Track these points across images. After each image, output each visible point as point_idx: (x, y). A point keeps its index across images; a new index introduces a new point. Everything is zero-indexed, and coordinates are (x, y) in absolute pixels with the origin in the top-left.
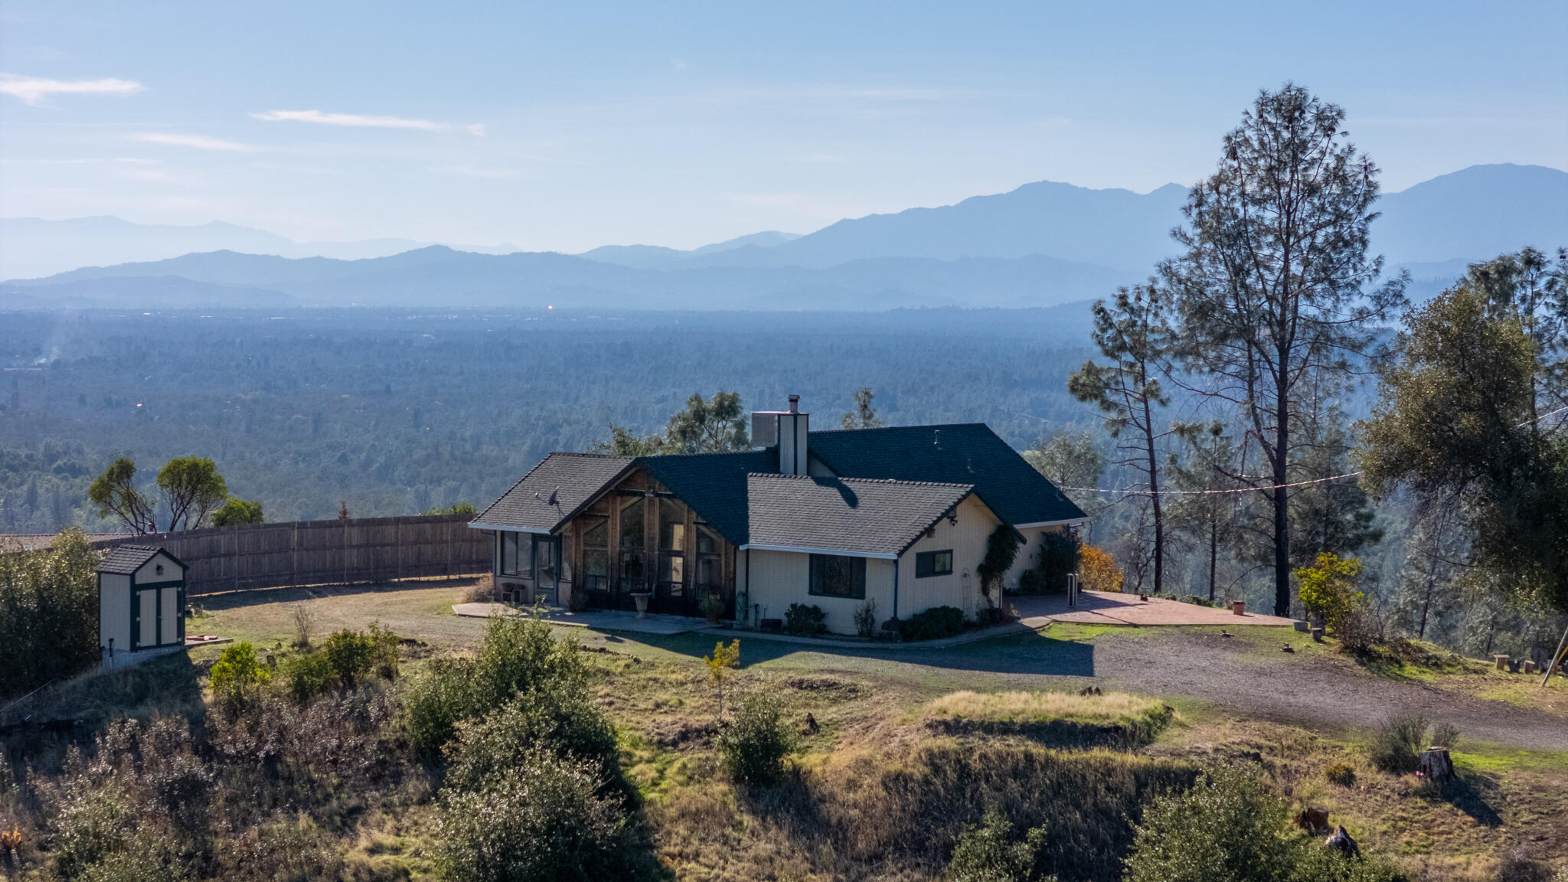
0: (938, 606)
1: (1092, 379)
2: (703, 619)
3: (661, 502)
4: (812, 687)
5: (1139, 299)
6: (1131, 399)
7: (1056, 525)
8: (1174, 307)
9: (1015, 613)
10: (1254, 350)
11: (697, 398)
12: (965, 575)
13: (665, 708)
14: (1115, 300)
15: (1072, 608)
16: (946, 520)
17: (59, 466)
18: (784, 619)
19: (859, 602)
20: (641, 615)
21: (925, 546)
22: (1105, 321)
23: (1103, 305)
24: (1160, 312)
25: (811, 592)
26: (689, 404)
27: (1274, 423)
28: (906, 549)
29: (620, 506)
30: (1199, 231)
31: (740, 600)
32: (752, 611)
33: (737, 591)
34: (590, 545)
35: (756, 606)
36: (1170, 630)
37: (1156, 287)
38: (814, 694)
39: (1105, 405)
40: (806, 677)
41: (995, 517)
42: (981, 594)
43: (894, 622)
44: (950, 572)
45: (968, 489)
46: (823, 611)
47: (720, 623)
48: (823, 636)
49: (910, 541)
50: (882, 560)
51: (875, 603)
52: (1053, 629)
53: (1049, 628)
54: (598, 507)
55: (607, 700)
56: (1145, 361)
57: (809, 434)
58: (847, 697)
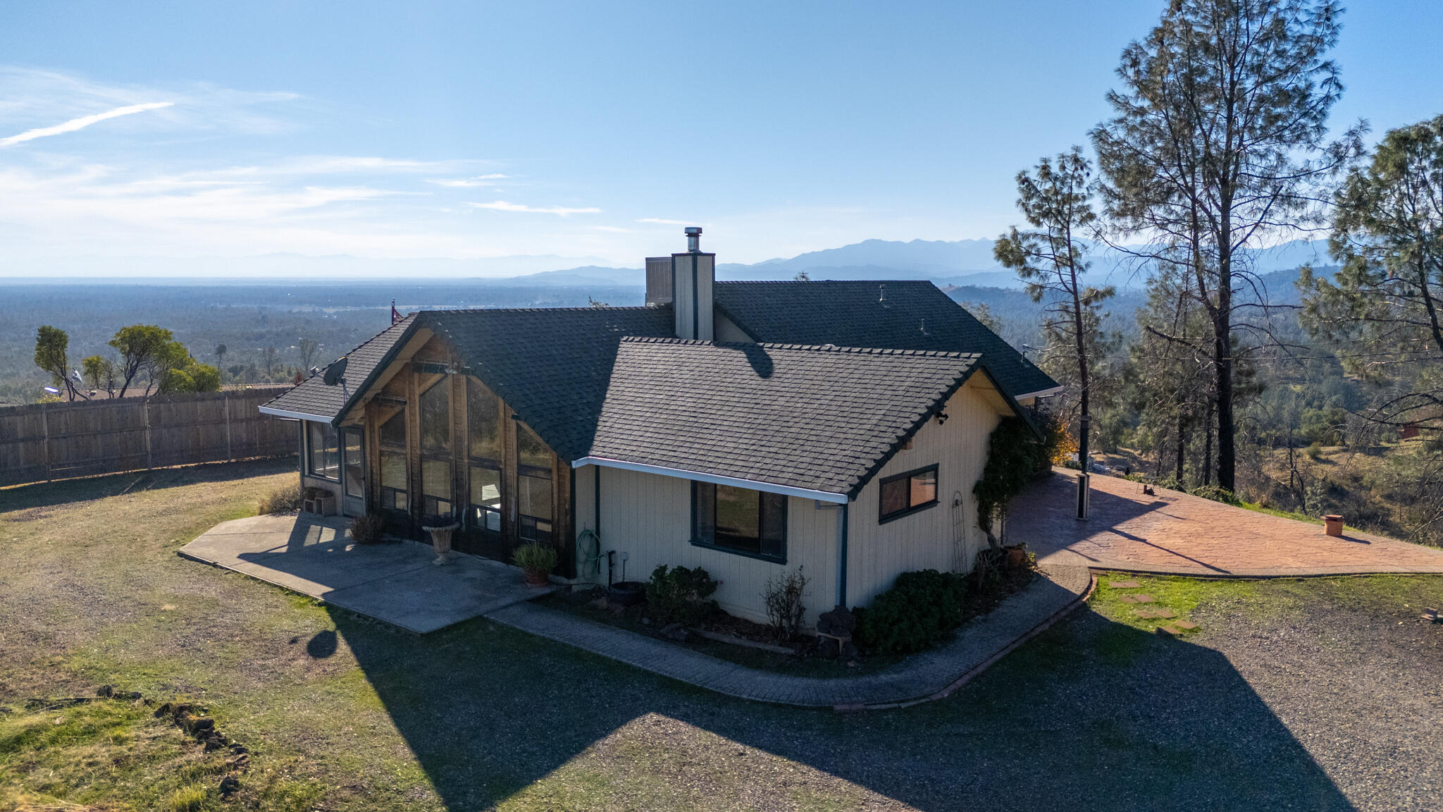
3: (468, 383)
5: (1063, 168)
9: (1027, 552)
12: (957, 503)
14: (1038, 170)
15: (1084, 523)
16: (932, 419)
19: (777, 568)
21: (898, 465)
22: (1030, 189)
23: (1027, 175)
25: (695, 541)
28: (864, 480)
29: (418, 385)
30: (1136, 88)
31: (584, 547)
32: (604, 562)
33: (579, 529)
34: (388, 444)
35: (611, 553)
37: (1081, 156)
39: (1026, 271)
42: (978, 529)
43: (837, 618)
44: (934, 502)
45: (972, 362)
46: (712, 578)
47: (549, 583)
48: (711, 635)
49: (871, 464)
50: (819, 505)
51: (806, 574)
52: (1108, 596)
53: (1098, 591)
54: (393, 388)
56: (1072, 226)
57: (714, 285)
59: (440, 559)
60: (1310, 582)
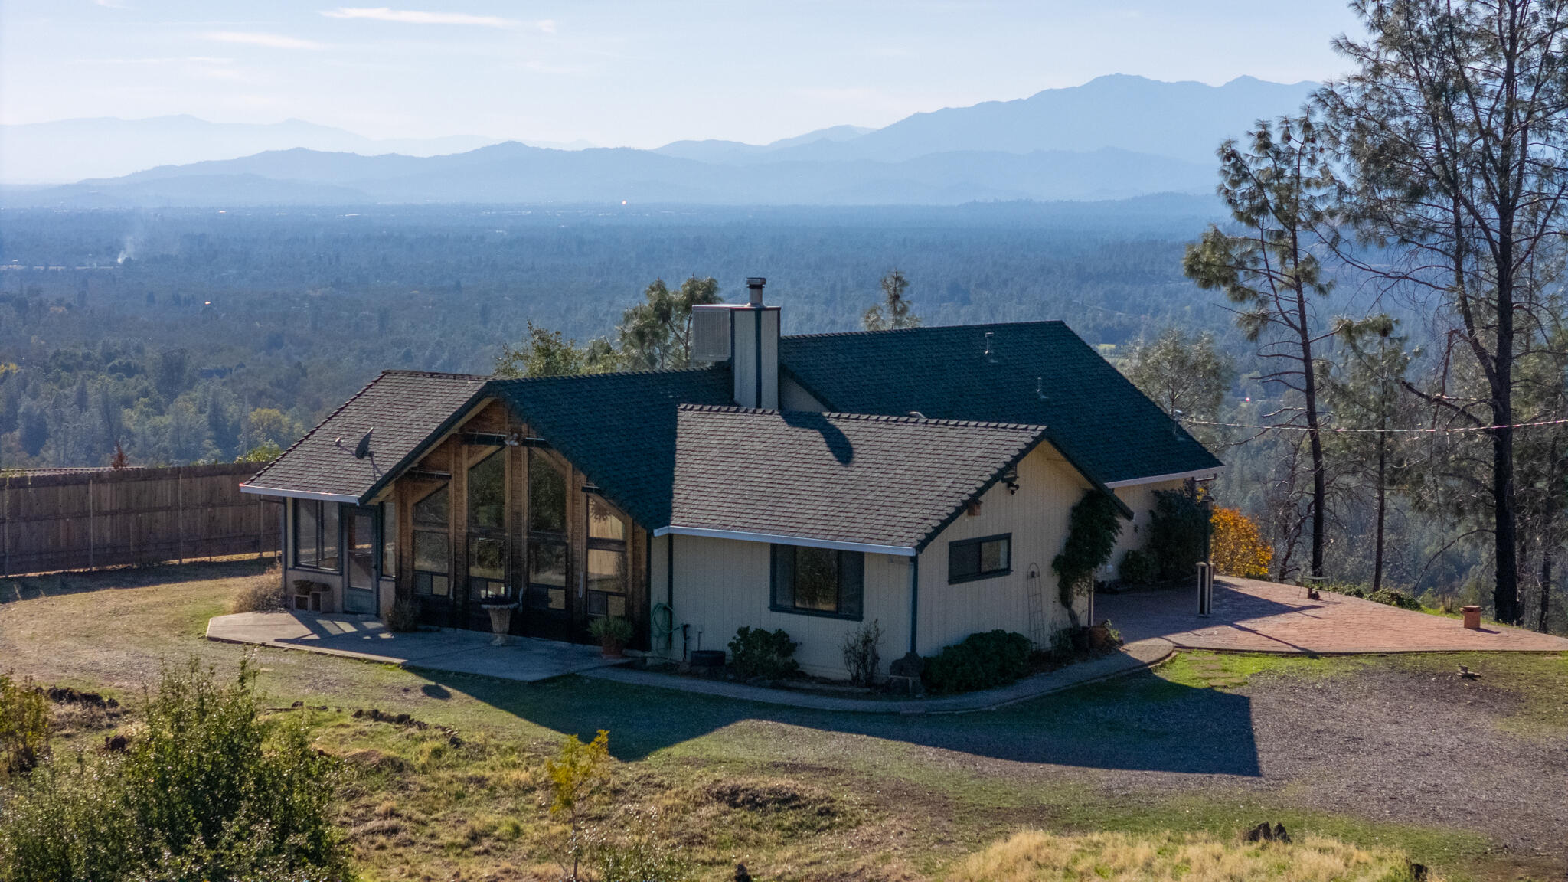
0: (988, 629)
1: (1217, 254)
2: (598, 649)
3: (530, 455)
4: (754, 802)
5: (1287, 137)
6: (1276, 284)
7: (1174, 480)
8: (1341, 149)
9: (1115, 634)
10: (1463, 210)
11: (660, 287)
12: (1033, 575)
13: (487, 843)
14: (1252, 140)
15: (1205, 619)
16: (1000, 486)
17: (115, 366)
18: (728, 650)
19: (853, 625)
20: (499, 640)
21: (965, 529)
22: (1238, 170)
23: (1234, 147)
24: (1320, 158)
25: (775, 607)
26: (648, 294)
27: (1493, 319)
28: (930, 537)
29: (468, 459)
30: (1379, 34)
31: (658, 618)
32: (678, 636)
33: (654, 603)
34: (424, 523)
35: (686, 627)
36: (1370, 662)
37: (1313, 120)
38: (755, 818)
39: (1237, 294)
40: (745, 781)
41: (1077, 474)
42: (1058, 604)
43: (911, 661)
44: (1007, 571)
45: (1037, 434)
46: (792, 640)
47: (626, 655)
49: (937, 524)
50: (890, 558)
51: (881, 627)
52: (1178, 664)
53: (1172, 662)
54: (433, 461)
55: (388, 823)
56: (1299, 228)
57: (780, 340)
58: (814, 825)
59: (501, 642)
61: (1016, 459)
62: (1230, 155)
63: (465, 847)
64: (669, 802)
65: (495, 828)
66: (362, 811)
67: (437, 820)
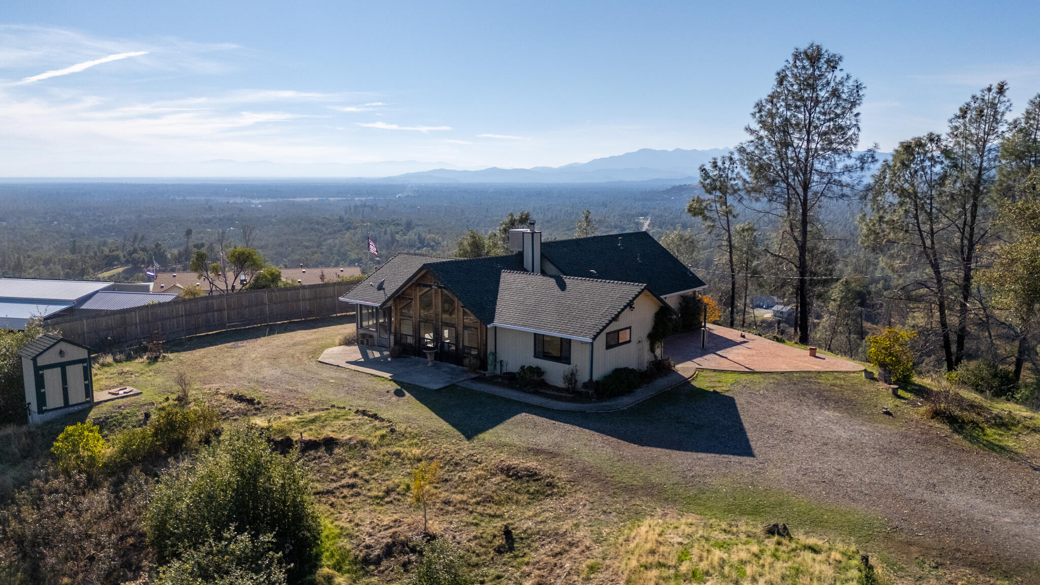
0: (622, 367)
1: (698, 205)
3: (442, 293)
4: (517, 475)
5: (724, 163)
6: (719, 214)
7: (689, 292)
8: (745, 167)
9: (672, 362)
12: (640, 342)
13: (393, 496)
14: (711, 164)
15: (704, 351)
16: (627, 309)
17: (394, 224)
18: (517, 373)
19: (567, 366)
21: (613, 327)
22: (706, 175)
23: (705, 167)
24: (736, 170)
25: (536, 356)
27: (800, 227)
28: (598, 334)
29: (419, 292)
30: (759, 125)
31: (491, 358)
32: (498, 365)
33: (489, 352)
35: (501, 361)
36: (778, 377)
37: (734, 157)
38: (517, 485)
39: (705, 218)
40: (514, 462)
41: (657, 301)
42: (649, 352)
43: (590, 384)
44: (629, 342)
45: (643, 287)
46: (542, 370)
47: (477, 373)
48: (542, 391)
49: (601, 328)
50: (582, 342)
51: (578, 368)
52: (699, 378)
53: (696, 377)
54: (407, 292)
55: (351, 481)
56: (728, 195)
57: (541, 243)
58: (544, 492)
59: (430, 364)
60: (786, 374)
61: (634, 299)
62: (703, 170)
63: (382, 498)
64: (479, 473)
65: (398, 486)
66: (342, 472)
67: (374, 478)
